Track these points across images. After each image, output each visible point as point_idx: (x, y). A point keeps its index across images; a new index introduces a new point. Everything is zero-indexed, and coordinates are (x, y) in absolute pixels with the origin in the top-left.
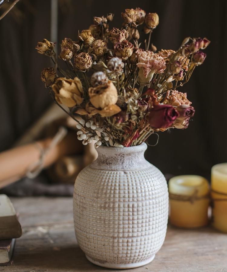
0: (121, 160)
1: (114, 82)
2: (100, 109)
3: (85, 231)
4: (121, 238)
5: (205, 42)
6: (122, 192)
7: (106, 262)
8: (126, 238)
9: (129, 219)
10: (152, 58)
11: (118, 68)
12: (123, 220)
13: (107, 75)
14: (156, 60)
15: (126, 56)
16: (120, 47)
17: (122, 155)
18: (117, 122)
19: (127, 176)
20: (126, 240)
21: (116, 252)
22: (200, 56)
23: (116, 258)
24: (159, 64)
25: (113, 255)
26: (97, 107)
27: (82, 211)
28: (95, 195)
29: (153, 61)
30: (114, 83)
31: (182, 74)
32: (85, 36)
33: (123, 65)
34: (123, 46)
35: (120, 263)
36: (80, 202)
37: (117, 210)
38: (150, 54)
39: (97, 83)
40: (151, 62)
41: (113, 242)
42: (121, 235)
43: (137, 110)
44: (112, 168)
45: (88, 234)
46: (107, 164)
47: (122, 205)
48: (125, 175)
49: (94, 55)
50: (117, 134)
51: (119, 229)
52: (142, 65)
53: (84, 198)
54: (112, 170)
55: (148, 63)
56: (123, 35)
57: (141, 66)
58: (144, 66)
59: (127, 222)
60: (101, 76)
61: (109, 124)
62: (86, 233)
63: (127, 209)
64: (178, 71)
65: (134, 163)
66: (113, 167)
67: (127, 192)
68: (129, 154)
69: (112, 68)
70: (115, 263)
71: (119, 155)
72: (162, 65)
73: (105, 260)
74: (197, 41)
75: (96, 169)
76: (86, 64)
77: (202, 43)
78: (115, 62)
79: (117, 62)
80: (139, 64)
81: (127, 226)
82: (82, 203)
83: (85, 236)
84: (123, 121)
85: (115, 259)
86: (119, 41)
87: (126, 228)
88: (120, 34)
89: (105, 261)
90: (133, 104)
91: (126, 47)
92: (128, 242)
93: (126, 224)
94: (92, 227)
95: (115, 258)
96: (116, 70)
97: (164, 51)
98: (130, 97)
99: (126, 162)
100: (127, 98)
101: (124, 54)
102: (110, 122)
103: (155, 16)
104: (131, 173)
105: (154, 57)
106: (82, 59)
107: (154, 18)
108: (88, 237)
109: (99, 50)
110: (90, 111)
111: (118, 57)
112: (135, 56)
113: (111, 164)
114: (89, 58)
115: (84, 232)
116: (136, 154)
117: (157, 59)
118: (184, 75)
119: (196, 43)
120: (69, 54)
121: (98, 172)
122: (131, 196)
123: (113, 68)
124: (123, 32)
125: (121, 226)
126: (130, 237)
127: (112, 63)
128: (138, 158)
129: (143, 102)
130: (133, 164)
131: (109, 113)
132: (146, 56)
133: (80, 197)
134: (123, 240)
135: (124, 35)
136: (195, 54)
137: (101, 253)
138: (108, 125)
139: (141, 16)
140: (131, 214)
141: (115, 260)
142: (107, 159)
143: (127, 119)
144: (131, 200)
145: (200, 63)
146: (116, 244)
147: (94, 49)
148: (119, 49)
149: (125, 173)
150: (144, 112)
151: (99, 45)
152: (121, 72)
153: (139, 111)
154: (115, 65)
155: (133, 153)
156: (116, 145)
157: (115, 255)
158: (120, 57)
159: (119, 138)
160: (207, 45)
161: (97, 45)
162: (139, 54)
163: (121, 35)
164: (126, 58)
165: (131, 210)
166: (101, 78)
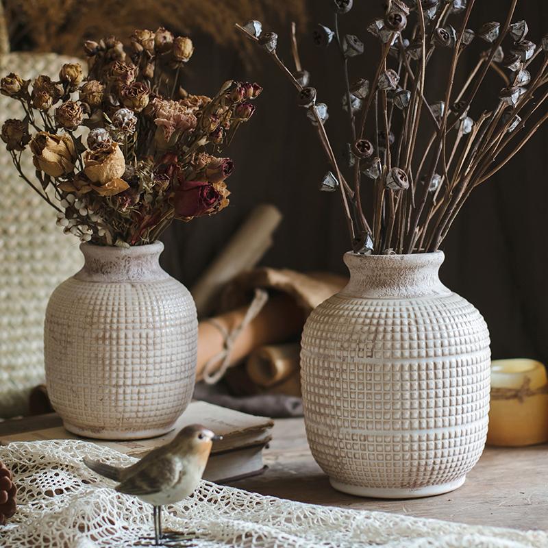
0: (125, 266)
1: (120, 144)
2: (99, 184)
3: (69, 379)
4: (128, 386)
5: (256, 88)
6: (130, 314)
7: (103, 428)
8: (137, 386)
9: (141, 357)
10: (177, 112)
11: (128, 124)
12: (133, 357)
13: (111, 134)
14: (182, 115)
15: (140, 106)
16: (130, 93)
17: (128, 259)
18: (122, 205)
19: (137, 290)
20: (136, 389)
21: (121, 409)
22: (247, 109)
23: (121, 420)
24: (187, 121)
25: (116, 415)
26: (94, 180)
27: (66, 348)
28: (88, 320)
29: (179, 116)
30: (120, 146)
31: (221, 134)
32: (74, 75)
33: (135, 120)
34: (135, 91)
35: (126, 429)
36: (61, 334)
37: (122, 342)
38: (173, 106)
39: (95, 145)
40: (175, 118)
41: (117, 393)
42: (129, 382)
43: (153, 188)
44: (111, 278)
45: (74, 384)
46: (103, 273)
47: (130, 335)
48: (134, 289)
49: (87, 105)
50: (120, 223)
51: (126, 373)
52: (163, 122)
53: (69, 326)
54: (113, 282)
55: (172, 119)
56: (131, 74)
57: (161, 123)
58: (165, 124)
59: (137, 361)
60: (102, 135)
61: (111, 208)
62: (70, 384)
63: (137, 341)
64: (213, 127)
65: (146, 272)
66: (114, 278)
67: (137, 314)
68: (138, 258)
69: (119, 124)
70: (117, 429)
71: (123, 259)
72: (192, 122)
73: (102, 425)
74: (242, 86)
75: (86, 281)
76: (75, 119)
77: (252, 90)
78: (124, 116)
79: (127, 115)
80: (158, 121)
81: (137, 367)
82: (65, 335)
83: (69, 388)
84: (132, 203)
85: (118, 422)
86: (125, 83)
87: (136, 371)
88: (127, 71)
89: (101, 427)
90: (148, 179)
91: (139, 92)
92: (139, 393)
93: (137, 364)
94: (82, 371)
95: (119, 419)
96: (124, 128)
97: (193, 97)
98: (143, 168)
99: (134, 270)
100: (139, 170)
101: (137, 104)
102: (111, 205)
103: (184, 43)
104: (142, 285)
105: (180, 110)
106: (69, 112)
107: (183, 45)
108: (74, 389)
109: (94, 97)
110: (79, 187)
111: (128, 107)
112: (152, 108)
113: (110, 273)
114: (78, 109)
115: (68, 381)
116: (149, 257)
117: (184, 114)
118: (223, 135)
119: (241, 89)
120: (47, 102)
121: (89, 286)
122: (144, 320)
123: (121, 124)
124: (132, 69)
125: (129, 368)
126: (143, 385)
127: (120, 116)
128: (151, 263)
129: (164, 175)
130: (144, 273)
131: (112, 190)
132: (168, 109)
133: (60, 326)
134: (132, 391)
135: (133, 72)
136: (239, 105)
137: (95, 412)
138: (108, 209)
139: (165, 42)
140: (144, 348)
141: (118, 424)
142: (102, 266)
143: (138, 200)
144: (144, 326)
145: (246, 119)
146: (121, 397)
147: (86, 96)
148: (130, 95)
149: (133, 286)
150: (165, 191)
151: (94, 89)
152: (131, 130)
153: (157, 188)
154: (124, 120)
155: (144, 255)
156: (118, 242)
157: (119, 414)
158: (132, 108)
159: (123, 230)
160: (257, 93)
161: (90, 89)
162: (157, 105)
163: (129, 73)
164: (140, 110)
165: (144, 341)
166: (102, 138)
